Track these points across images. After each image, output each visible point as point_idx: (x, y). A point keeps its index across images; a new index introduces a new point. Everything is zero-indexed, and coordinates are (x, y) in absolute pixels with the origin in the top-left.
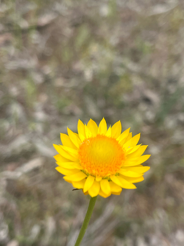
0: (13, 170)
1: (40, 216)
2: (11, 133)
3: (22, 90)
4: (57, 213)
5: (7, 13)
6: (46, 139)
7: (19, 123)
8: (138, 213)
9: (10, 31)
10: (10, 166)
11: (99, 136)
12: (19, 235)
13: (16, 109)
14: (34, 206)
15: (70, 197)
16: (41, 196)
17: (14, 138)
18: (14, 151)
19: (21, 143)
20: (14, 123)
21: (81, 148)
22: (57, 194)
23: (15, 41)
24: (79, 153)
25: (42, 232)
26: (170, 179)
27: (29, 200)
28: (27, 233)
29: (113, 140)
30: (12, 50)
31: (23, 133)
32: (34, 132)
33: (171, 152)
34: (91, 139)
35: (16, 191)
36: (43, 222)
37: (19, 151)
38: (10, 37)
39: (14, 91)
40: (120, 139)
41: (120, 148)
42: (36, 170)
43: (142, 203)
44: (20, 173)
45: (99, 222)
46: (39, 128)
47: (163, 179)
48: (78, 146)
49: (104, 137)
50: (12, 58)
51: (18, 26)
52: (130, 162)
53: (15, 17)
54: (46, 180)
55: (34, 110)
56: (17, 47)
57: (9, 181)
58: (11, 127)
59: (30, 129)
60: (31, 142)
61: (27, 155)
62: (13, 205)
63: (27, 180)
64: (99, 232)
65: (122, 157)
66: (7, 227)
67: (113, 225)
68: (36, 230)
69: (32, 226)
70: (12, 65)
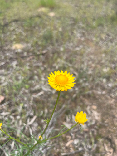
0: (35, 95)
1: (43, 108)
2: (34, 84)
3: (38, 72)
4: (48, 108)
5: (33, 50)
6: (45, 86)
7: (37, 81)
8: (72, 107)
9: (34, 55)
10: (34, 94)
11: (61, 74)
12: (37, 114)
13: (36, 77)
14: (41, 105)
15: (52, 103)
16: (43, 103)
17: (35, 85)
18: (35, 89)
19: (37, 87)
20: (35, 81)
21: (56, 78)
22: (48, 102)
23: (36, 58)
24: (55, 79)
25: (44, 113)
26: (81, 97)
27: (40, 104)
28: (39, 113)
29: (65, 76)
30: (35, 61)
31: (38, 84)
32: (41, 84)
33: (81, 90)
34: (58, 75)
35: (36, 101)
36: (44, 110)
37: (37, 89)
38: (34, 57)
39: (35, 72)
40: (67, 75)
41: (67, 78)
42: (42, 95)
43: (73, 104)
44: (37, 96)
45: (60, 110)
46: (43, 83)
47: (79, 97)
48: (54, 78)
49: (62, 75)
50: (35, 63)
51: (36, 54)
52: (70, 82)
53: (36, 51)
54: (45, 98)
55: (41, 78)
56: (36, 60)
57: (34, 98)
58: (34, 82)
59: (40, 83)
60: (40, 87)
61: (39, 90)
62: (35, 105)
63: (39, 98)
64: (61, 113)
65: (67, 80)
66: (33, 111)
67: (65, 111)
68: (42, 112)
69: (41, 111)
70: (35, 65)
